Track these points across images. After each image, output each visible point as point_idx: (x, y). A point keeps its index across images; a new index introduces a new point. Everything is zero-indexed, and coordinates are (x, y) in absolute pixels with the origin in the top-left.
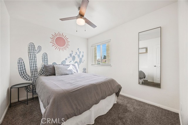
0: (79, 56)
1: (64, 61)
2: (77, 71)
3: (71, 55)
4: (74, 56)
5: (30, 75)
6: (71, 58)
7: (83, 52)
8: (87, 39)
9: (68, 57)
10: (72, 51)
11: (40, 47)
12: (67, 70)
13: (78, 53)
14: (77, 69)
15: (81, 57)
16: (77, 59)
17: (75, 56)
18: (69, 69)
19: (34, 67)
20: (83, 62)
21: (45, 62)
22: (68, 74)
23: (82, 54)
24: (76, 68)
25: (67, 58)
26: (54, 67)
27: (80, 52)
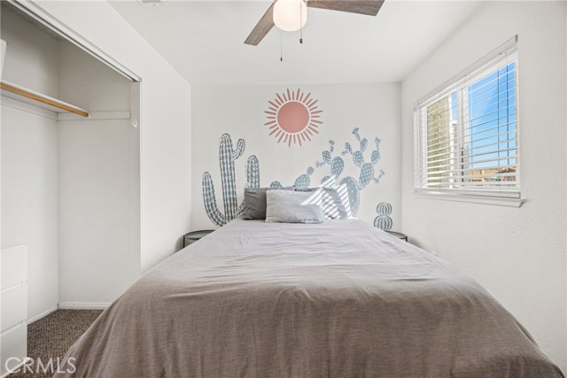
0: (358, 157)
1: (304, 178)
2: (343, 214)
3: (326, 155)
4: (338, 159)
5: (223, 213)
6: (326, 164)
7: (378, 140)
8: (399, 84)
9: (318, 164)
10: (332, 142)
11: (241, 142)
12: (298, 206)
13: (356, 147)
14: (343, 207)
15: (367, 158)
16: (352, 170)
17: (342, 157)
18: (305, 203)
19: (230, 193)
20: (377, 181)
21: (254, 180)
22: (299, 222)
23: (371, 147)
24: (338, 201)
25: (314, 166)
26: (265, 195)
27: (364, 143)
